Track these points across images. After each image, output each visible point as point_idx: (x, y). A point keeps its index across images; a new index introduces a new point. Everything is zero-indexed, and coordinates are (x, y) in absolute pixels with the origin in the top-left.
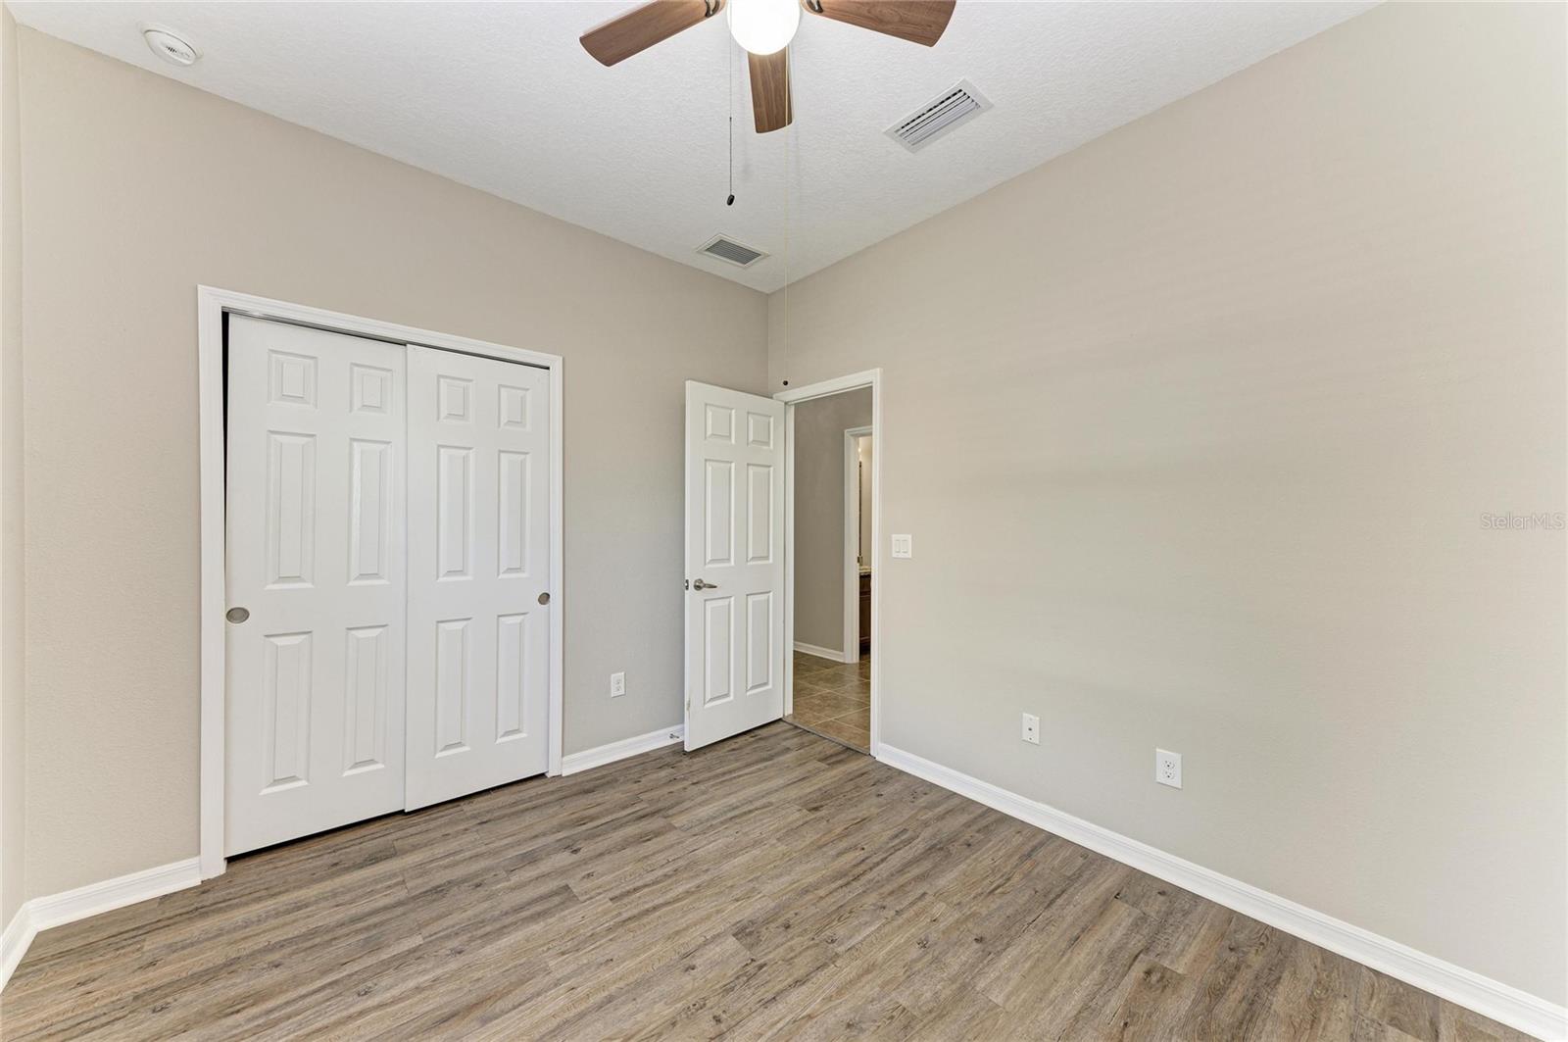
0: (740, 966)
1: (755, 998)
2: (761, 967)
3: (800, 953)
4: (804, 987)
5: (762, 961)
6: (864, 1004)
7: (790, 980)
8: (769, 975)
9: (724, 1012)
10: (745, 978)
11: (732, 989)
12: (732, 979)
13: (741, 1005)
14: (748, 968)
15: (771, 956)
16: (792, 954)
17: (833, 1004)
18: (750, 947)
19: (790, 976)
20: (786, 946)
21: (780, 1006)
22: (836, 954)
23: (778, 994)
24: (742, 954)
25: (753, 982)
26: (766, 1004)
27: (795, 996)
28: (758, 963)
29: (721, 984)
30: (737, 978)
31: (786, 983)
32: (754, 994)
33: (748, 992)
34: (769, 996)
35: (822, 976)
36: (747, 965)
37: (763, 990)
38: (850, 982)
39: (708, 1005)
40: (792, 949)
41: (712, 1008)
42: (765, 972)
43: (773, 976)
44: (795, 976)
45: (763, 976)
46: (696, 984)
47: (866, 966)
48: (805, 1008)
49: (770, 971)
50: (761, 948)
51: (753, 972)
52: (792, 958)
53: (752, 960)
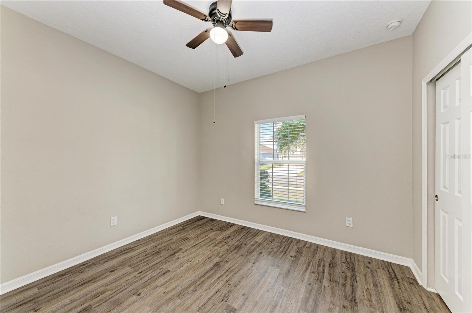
0: (229, 299)
1: (221, 291)
2: (223, 300)
3: (211, 308)
4: (208, 298)
5: (223, 302)
6: (191, 297)
7: (213, 298)
8: (219, 298)
9: (228, 286)
10: (226, 296)
11: (229, 292)
12: (230, 294)
13: (225, 289)
14: (226, 299)
15: (221, 304)
16: (214, 307)
17: (200, 295)
18: (228, 306)
19: (213, 300)
20: (217, 309)
21: (214, 291)
22: (198, 311)
23: (216, 294)
24: (230, 303)
25: (224, 295)
26: (218, 291)
27: (211, 294)
28: (224, 301)
29: (233, 292)
30: (229, 295)
31: (214, 297)
32: (222, 292)
33: (224, 292)
34: (218, 293)
35: (203, 302)
36: (227, 300)
37: (220, 294)
38: (194, 302)
39: (233, 287)
40: (214, 309)
41: (232, 286)
42: (221, 299)
43: (218, 298)
44: (211, 300)
45: (221, 298)
46: (239, 291)
47: (188, 309)
48: (207, 292)
49: (219, 300)
50: (225, 306)
51: (225, 298)
52: (214, 306)
53: (226, 302)
